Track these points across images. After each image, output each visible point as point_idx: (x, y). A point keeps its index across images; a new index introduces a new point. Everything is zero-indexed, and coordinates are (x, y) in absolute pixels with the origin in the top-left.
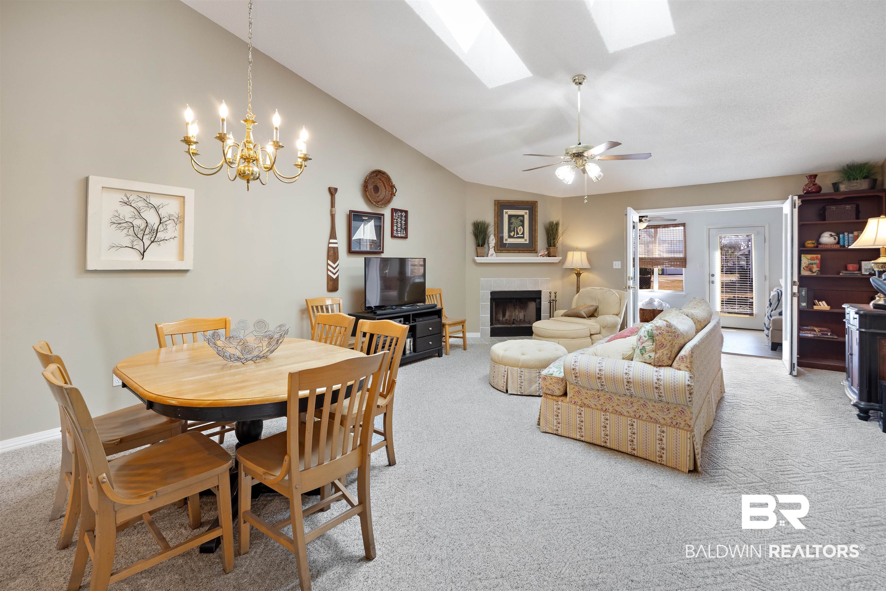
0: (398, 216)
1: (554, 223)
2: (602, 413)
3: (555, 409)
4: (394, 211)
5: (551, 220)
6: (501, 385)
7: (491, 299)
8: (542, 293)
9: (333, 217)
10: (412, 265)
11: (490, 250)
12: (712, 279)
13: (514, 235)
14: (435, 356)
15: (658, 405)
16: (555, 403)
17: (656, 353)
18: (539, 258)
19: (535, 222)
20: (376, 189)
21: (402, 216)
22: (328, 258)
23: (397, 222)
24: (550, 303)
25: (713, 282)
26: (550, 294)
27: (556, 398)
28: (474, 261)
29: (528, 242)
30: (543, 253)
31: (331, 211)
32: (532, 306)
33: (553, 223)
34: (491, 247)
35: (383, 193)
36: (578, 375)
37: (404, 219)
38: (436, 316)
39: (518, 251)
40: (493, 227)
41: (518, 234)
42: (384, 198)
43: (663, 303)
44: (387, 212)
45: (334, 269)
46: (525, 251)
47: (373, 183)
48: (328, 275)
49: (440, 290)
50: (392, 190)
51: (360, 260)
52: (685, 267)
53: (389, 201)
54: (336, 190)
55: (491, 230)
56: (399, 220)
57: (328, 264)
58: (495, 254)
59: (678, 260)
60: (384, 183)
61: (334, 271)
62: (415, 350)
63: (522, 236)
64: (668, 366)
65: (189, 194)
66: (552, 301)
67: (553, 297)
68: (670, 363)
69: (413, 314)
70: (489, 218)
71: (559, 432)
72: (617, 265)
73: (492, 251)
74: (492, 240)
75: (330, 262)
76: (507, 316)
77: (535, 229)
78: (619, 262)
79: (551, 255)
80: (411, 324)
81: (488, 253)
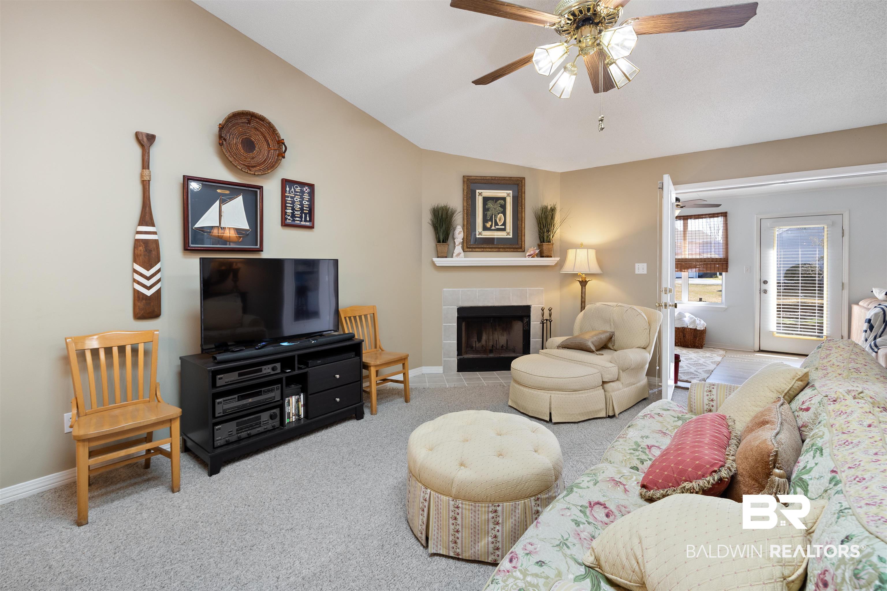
0: (295, 191)
1: (549, 208)
4: (286, 183)
5: (545, 204)
7: (458, 318)
8: (532, 309)
9: (146, 185)
11: (456, 247)
12: (764, 287)
13: (491, 226)
14: (348, 419)
18: (527, 259)
19: (522, 208)
20: (248, 145)
21: (302, 192)
22: (135, 260)
23: (293, 202)
24: (543, 323)
25: (765, 292)
26: (543, 310)
28: (433, 263)
29: (511, 236)
30: (532, 252)
31: (143, 175)
32: (518, 327)
33: (547, 207)
34: (457, 243)
35: (262, 152)
37: (306, 197)
38: (353, 354)
39: (497, 250)
40: (462, 213)
41: (496, 224)
42: (265, 161)
43: (696, 319)
44: (271, 185)
45: (149, 279)
46: (507, 250)
47: (241, 134)
48: (134, 289)
49: (374, 307)
50: (280, 148)
52: (727, 271)
53: (275, 167)
54: (151, 138)
55: (458, 220)
56: (297, 199)
57: (134, 271)
58: (463, 254)
59: (716, 261)
60: (265, 137)
61: (149, 283)
62: (306, 415)
63: (503, 227)
66: (545, 321)
67: (546, 316)
69: (299, 356)
70: (455, 201)
72: (641, 268)
73: (458, 249)
74: (459, 233)
75: (138, 267)
76: (483, 342)
77: (522, 217)
78: (645, 265)
79: (544, 255)
80: (297, 372)
81: (453, 253)
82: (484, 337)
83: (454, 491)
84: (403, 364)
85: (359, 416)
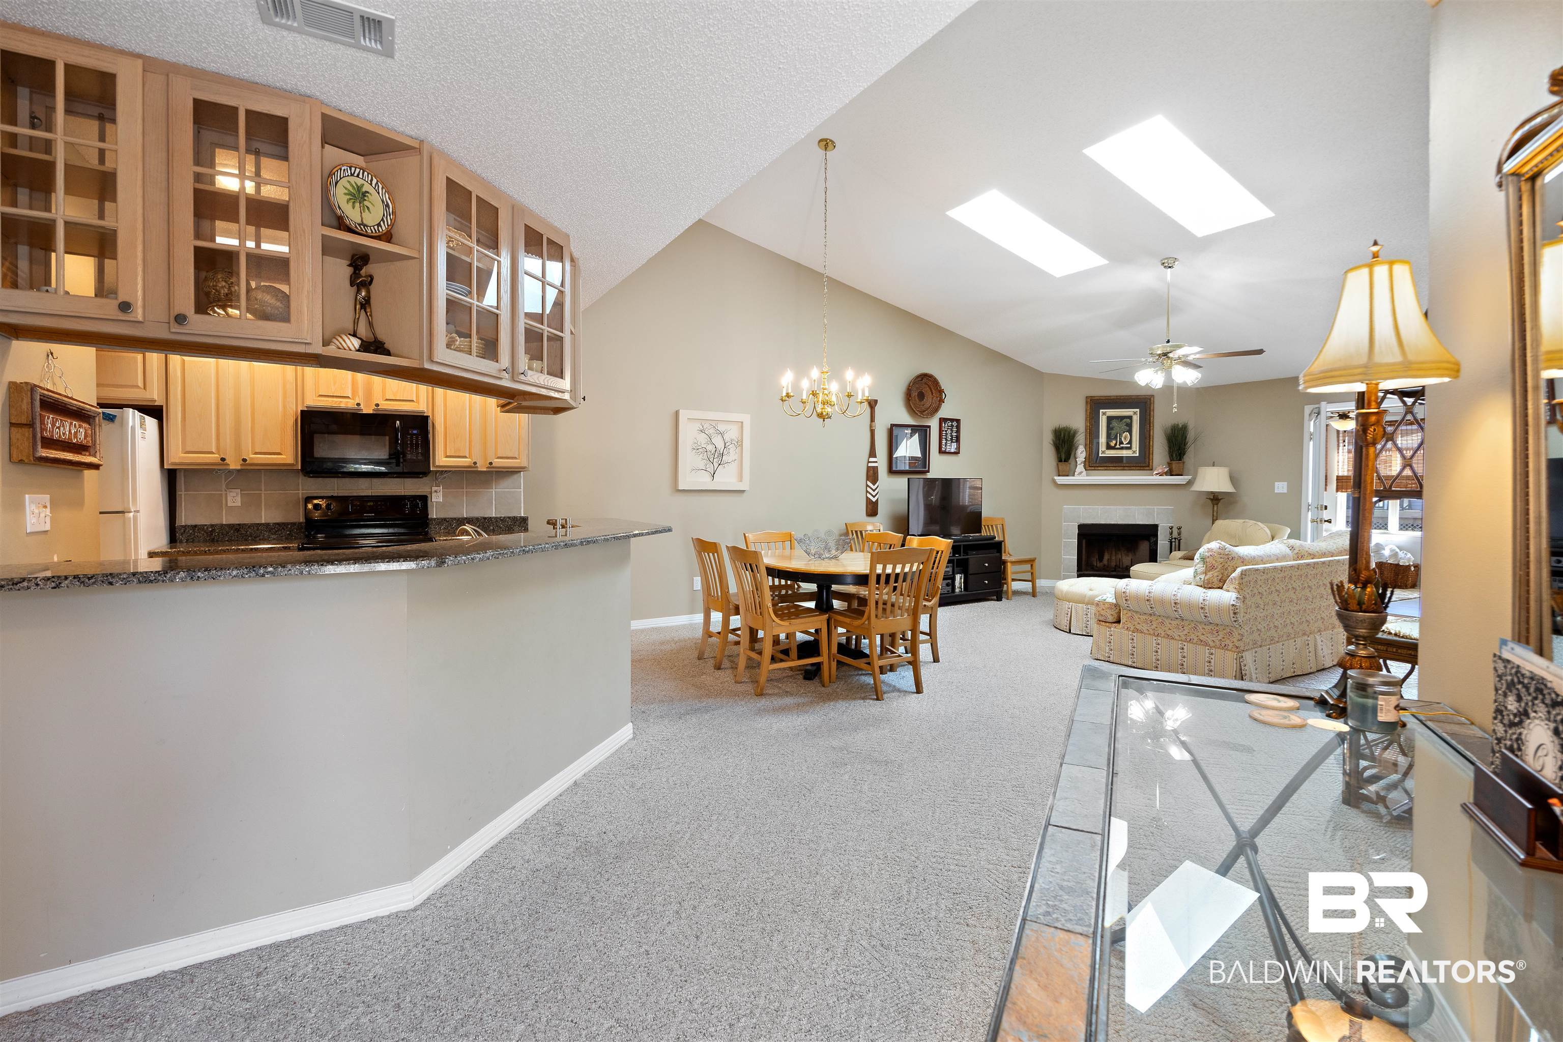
0: (948, 426)
1: (1181, 425)
2: (1154, 638)
3: (1108, 636)
4: (942, 420)
5: (1176, 422)
6: (1064, 624)
7: (1079, 533)
8: (1159, 528)
9: (872, 432)
10: (971, 488)
11: (1078, 466)
13: (1116, 444)
14: (992, 600)
15: (1208, 628)
16: (1108, 629)
17: (1206, 575)
18: (1155, 477)
19: (1150, 427)
20: (921, 396)
21: (952, 426)
22: (867, 479)
23: (947, 434)
24: (1171, 542)
26: (1171, 529)
27: (1110, 625)
28: (1054, 482)
29: (1137, 455)
30: (1160, 471)
31: (871, 426)
32: (1144, 545)
33: (1178, 425)
34: (1079, 463)
35: (928, 401)
36: (1128, 598)
37: (955, 429)
38: (995, 551)
39: (1122, 468)
40: (1084, 433)
41: (1121, 443)
42: (930, 406)
44: (934, 424)
45: (874, 491)
46: (1132, 468)
47: (917, 388)
48: (867, 497)
49: (1003, 519)
50: (941, 395)
51: (902, 481)
53: (936, 410)
54: (876, 401)
55: (1081, 439)
56: (949, 432)
57: (867, 486)
58: (1085, 472)
60: (930, 388)
61: (874, 494)
62: (966, 589)
63: (1129, 446)
64: (1219, 588)
65: (746, 418)
66: (1173, 540)
67: (1173, 534)
68: (1221, 585)
69: (964, 546)
70: (1077, 422)
71: (1111, 659)
72: (1281, 487)
73: (1080, 468)
74: (1082, 453)
75: (869, 483)
76: (1105, 561)
77: (1150, 436)
78: (1286, 483)
79: (1174, 473)
80: (962, 557)
81: (1075, 471)
82: (1106, 557)
83: (1086, 600)
84: (1032, 565)
85: (999, 599)
